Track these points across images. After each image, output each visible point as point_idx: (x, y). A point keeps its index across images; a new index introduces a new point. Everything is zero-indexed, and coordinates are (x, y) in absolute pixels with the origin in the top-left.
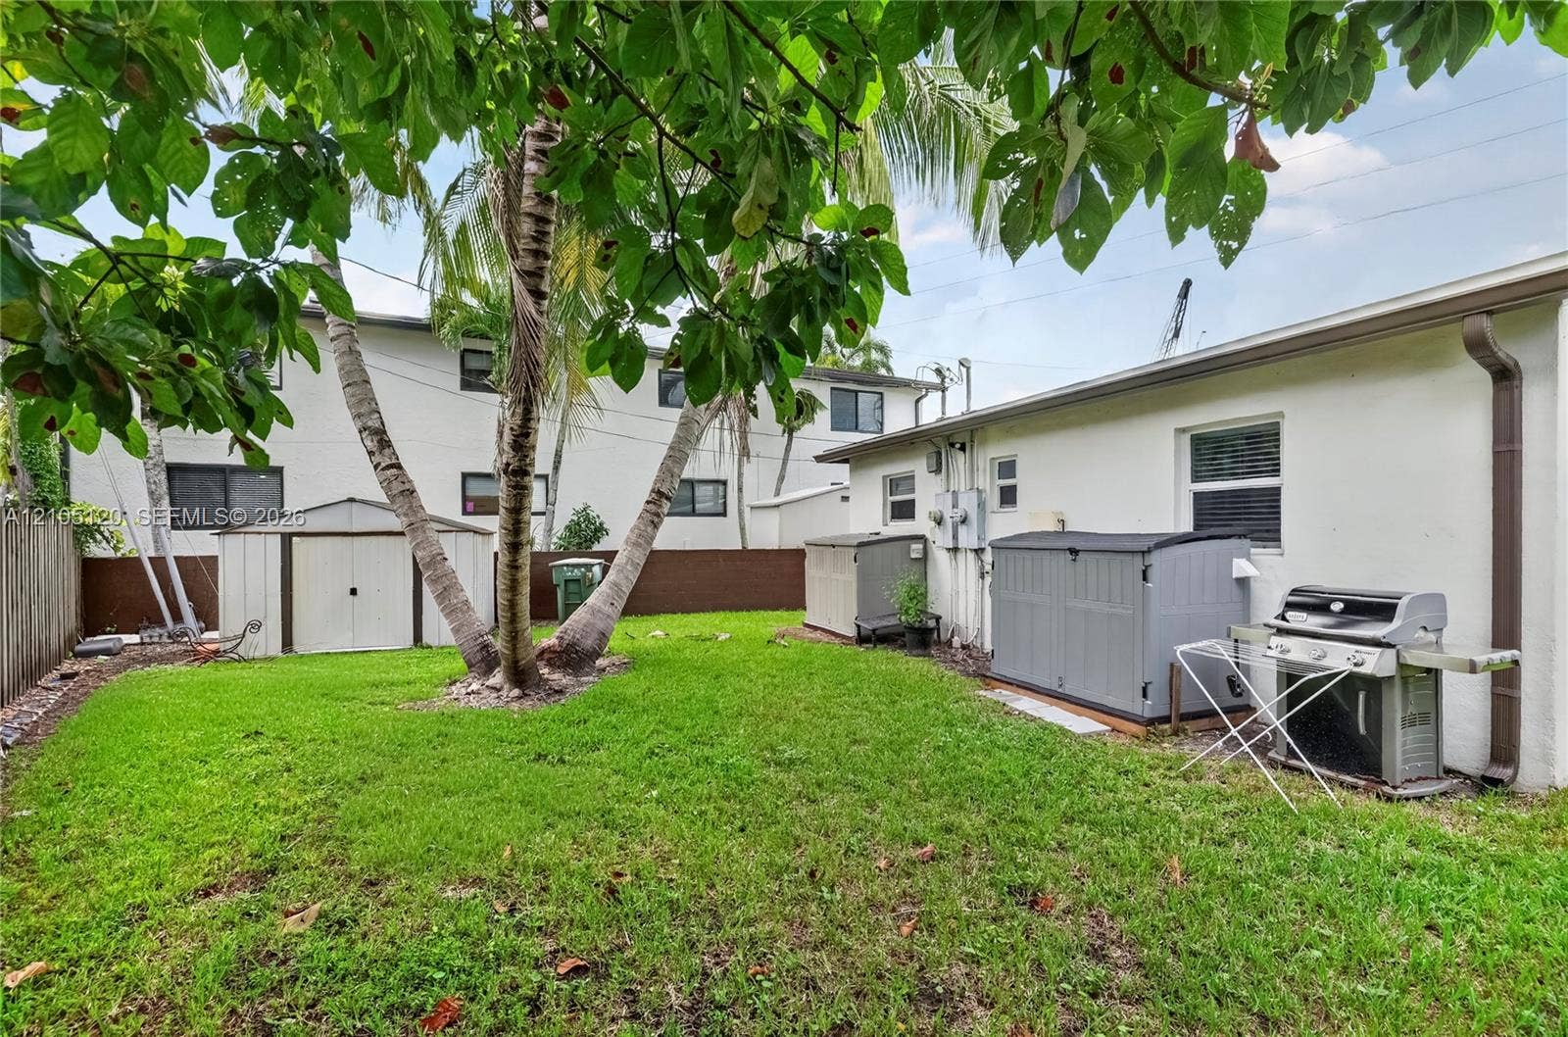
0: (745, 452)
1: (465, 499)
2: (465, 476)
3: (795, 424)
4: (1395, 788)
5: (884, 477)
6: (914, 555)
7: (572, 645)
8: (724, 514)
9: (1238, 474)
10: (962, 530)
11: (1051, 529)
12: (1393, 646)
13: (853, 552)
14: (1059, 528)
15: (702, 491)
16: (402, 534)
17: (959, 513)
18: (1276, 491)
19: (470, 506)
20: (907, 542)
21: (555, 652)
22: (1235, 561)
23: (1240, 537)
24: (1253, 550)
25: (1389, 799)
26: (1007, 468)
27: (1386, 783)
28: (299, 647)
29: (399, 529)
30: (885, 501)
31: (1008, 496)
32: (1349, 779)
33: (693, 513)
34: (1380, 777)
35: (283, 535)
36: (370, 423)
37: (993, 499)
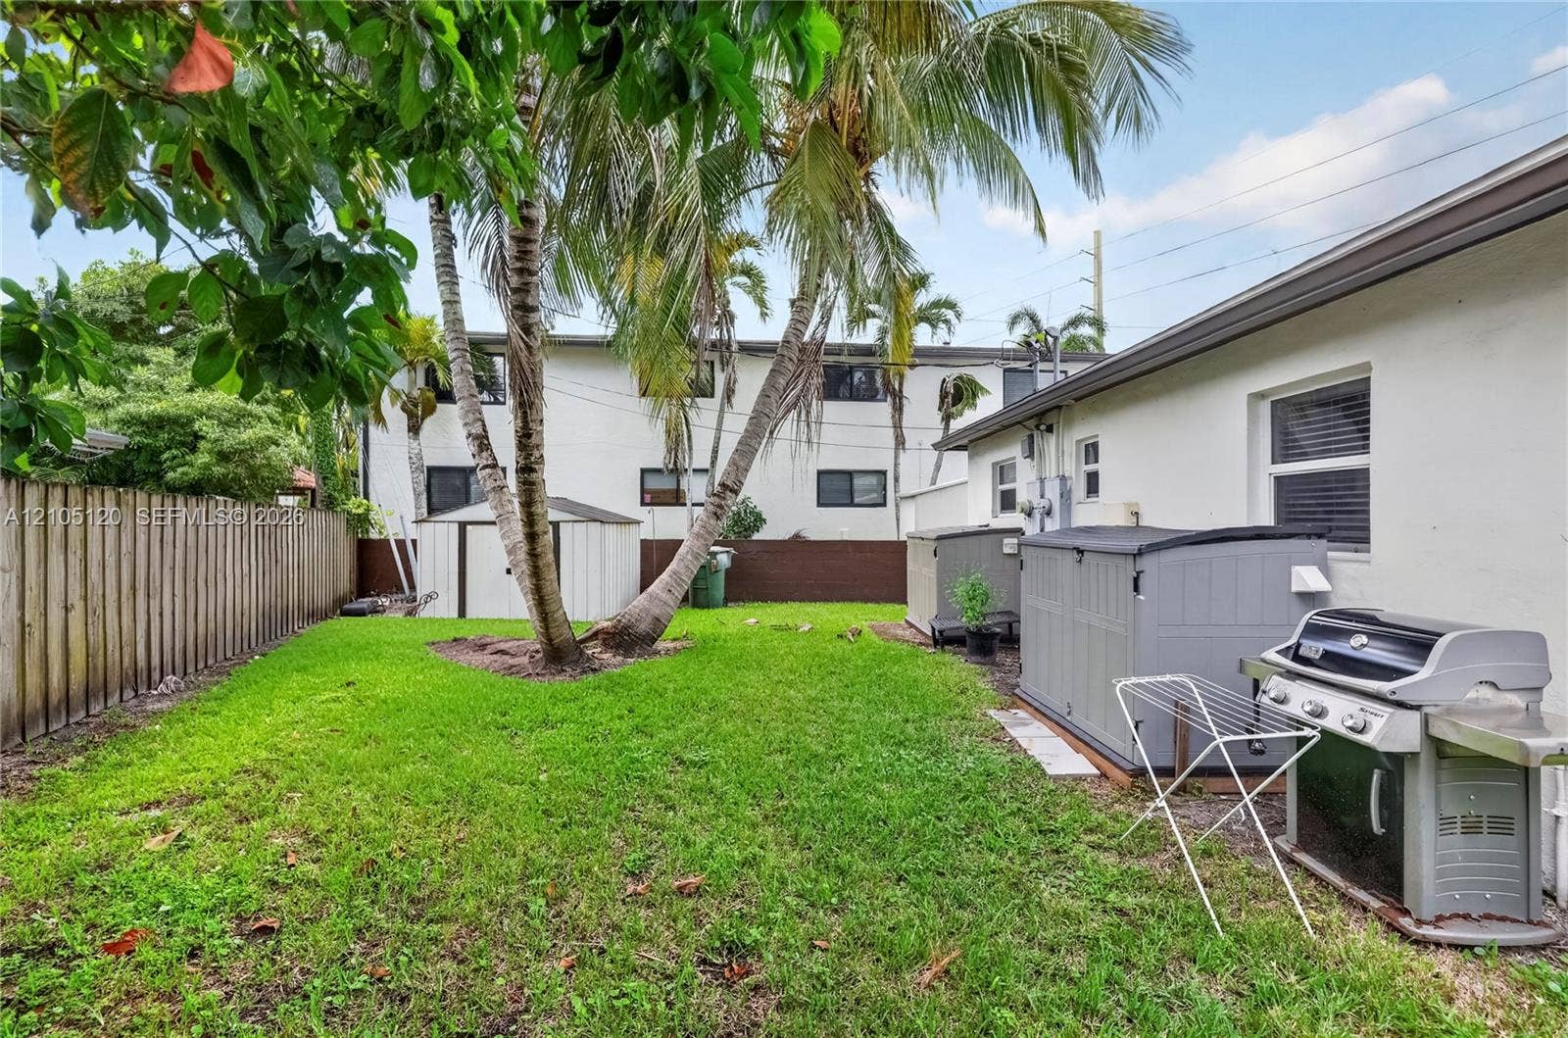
0: (900, 442)
1: (643, 491)
2: (643, 471)
3: (954, 410)
4: (1420, 922)
5: (994, 464)
6: (1007, 550)
7: (626, 628)
8: (884, 504)
9: (1330, 451)
10: (1048, 521)
11: (1121, 523)
12: (1418, 708)
13: (933, 545)
14: (1131, 522)
15: (859, 482)
16: (494, 523)
17: (1044, 503)
18: (1364, 474)
19: (648, 498)
20: (1000, 536)
21: (608, 633)
22: (1296, 569)
23: (1309, 536)
24: (1330, 554)
25: (1405, 936)
26: (1092, 451)
27: (1406, 913)
28: (470, 613)
29: (493, 519)
30: (994, 490)
31: (1093, 484)
32: (1361, 895)
33: (852, 504)
34: (1401, 902)
35: (459, 523)
36: (473, 431)
37: (1080, 487)
